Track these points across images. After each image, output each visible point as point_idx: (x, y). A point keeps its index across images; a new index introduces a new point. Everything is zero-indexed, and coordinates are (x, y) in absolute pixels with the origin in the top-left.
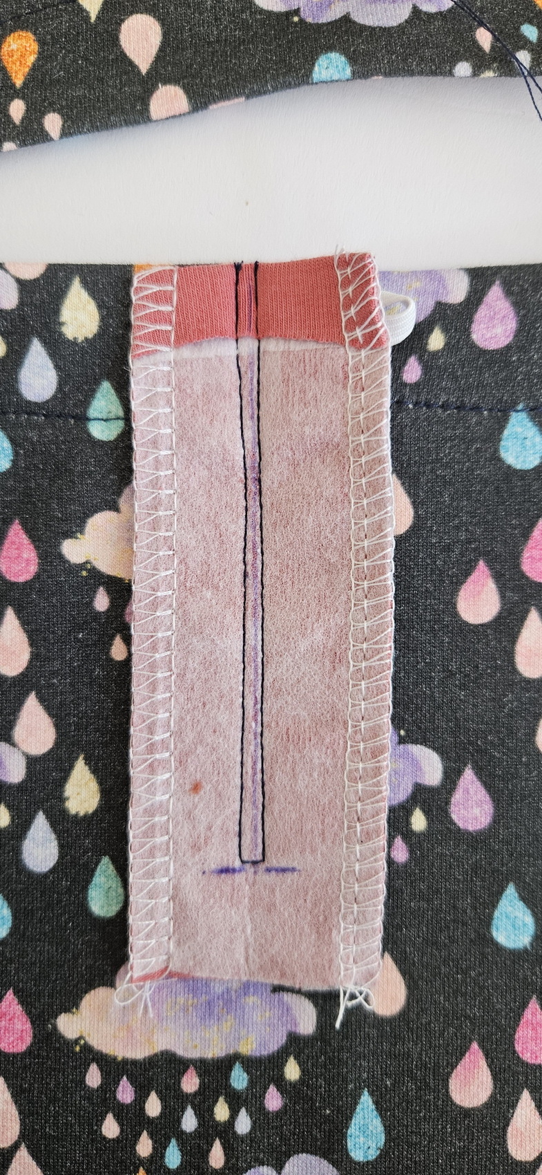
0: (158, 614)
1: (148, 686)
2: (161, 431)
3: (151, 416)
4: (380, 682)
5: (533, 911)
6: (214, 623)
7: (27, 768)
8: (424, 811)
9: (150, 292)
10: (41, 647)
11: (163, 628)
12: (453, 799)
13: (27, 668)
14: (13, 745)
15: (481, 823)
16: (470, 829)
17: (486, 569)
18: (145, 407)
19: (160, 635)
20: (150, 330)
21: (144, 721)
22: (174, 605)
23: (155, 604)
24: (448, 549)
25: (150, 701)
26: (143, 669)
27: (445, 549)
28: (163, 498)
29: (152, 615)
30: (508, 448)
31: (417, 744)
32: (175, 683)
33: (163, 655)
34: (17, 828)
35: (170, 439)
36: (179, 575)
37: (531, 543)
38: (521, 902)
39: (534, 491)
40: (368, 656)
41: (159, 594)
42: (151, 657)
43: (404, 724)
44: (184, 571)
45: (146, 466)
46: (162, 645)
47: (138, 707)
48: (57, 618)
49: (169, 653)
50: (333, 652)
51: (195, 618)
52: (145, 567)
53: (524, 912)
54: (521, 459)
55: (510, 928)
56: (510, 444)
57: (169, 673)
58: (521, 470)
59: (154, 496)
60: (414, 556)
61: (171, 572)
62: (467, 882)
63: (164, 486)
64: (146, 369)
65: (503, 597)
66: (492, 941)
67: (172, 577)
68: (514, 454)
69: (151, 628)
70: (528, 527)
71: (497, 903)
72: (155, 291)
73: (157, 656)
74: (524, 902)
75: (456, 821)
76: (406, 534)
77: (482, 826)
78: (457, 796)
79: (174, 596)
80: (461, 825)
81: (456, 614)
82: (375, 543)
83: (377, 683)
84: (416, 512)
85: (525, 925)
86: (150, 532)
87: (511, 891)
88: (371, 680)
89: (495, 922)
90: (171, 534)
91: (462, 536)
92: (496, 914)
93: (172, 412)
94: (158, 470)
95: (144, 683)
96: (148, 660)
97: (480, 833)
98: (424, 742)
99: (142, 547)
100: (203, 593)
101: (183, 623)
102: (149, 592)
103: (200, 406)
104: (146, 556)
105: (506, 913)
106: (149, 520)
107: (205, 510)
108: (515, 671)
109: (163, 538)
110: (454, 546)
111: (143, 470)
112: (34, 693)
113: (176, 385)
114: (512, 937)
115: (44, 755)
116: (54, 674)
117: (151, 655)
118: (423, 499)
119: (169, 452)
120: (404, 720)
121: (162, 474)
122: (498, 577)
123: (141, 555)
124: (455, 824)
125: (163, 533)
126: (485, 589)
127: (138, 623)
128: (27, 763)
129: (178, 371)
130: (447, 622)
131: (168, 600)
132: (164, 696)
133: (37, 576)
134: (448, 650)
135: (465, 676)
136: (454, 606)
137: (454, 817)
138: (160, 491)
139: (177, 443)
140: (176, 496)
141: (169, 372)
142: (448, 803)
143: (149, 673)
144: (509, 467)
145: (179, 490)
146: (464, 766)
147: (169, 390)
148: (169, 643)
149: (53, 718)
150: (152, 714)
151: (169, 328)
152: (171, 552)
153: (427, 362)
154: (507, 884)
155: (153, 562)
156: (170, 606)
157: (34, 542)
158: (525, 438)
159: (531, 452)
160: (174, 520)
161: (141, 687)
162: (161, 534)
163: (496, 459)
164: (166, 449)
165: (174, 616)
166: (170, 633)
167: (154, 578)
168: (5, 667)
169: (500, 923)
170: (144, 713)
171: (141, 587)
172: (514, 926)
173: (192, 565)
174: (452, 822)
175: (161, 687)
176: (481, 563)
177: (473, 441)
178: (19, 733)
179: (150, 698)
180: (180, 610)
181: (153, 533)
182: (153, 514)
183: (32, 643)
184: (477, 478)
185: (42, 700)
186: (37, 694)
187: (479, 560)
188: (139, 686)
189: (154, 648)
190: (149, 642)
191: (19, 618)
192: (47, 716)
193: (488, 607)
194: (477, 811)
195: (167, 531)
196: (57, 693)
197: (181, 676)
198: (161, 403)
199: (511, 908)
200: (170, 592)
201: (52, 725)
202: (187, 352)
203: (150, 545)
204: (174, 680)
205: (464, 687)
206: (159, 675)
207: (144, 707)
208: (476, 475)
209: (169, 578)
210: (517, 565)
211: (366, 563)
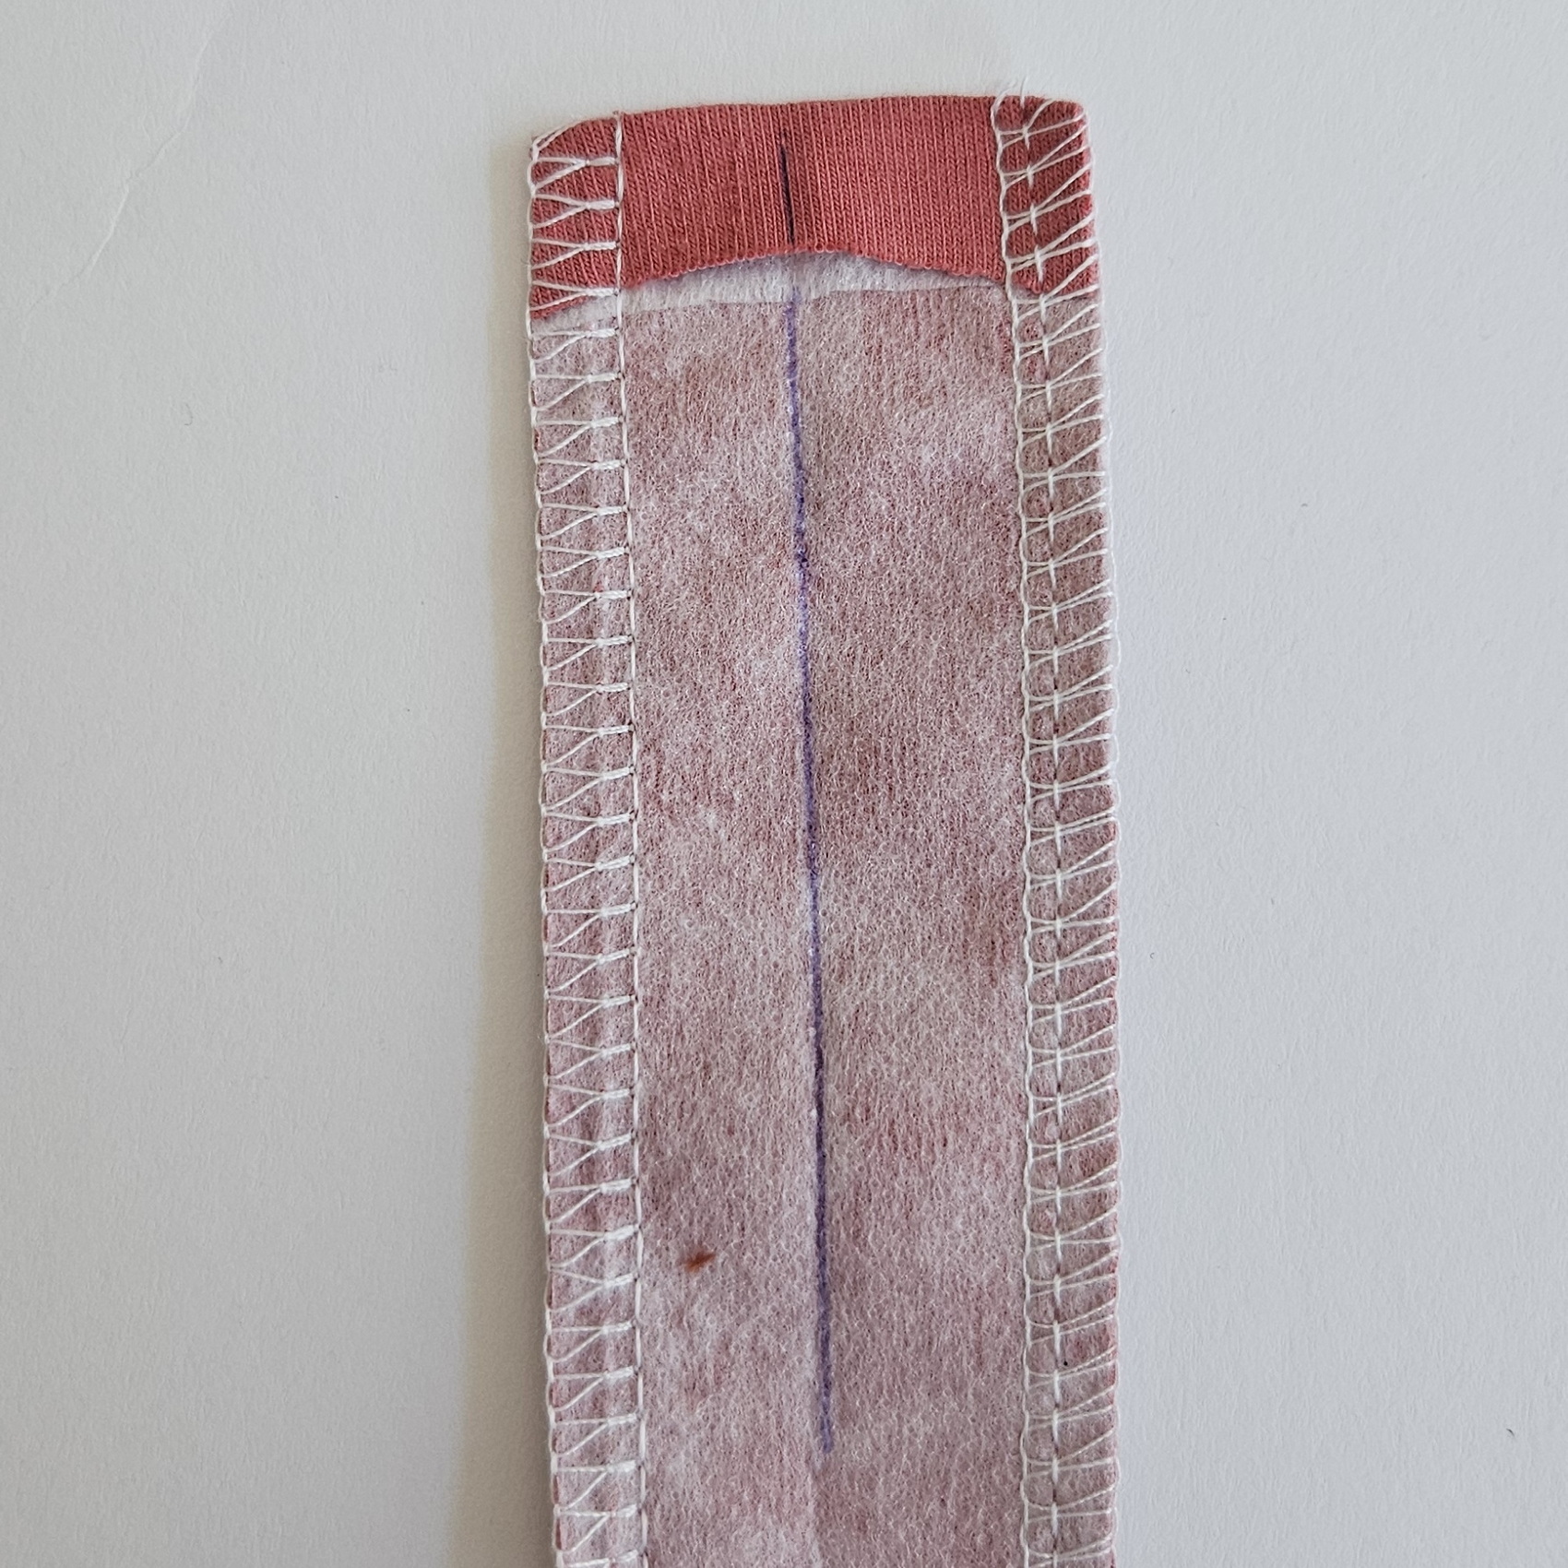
0: (599, 866)
1: (580, 1030)
2: (596, 466)
3: (574, 436)
4: (1097, 1003)
6: (726, 881)
9: (567, 171)
11: (613, 897)
18: (560, 417)
19: (605, 912)
20: (570, 255)
21: (573, 1109)
22: (636, 846)
23: (593, 844)
25: (585, 1061)
26: (568, 992)
28: (605, 608)
29: (586, 868)
32: (640, 1021)
33: (612, 957)
35: (617, 480)
36: (644, 779)
40: (1067, 945)
41: (601, 822)
42: (587, 963)
44: (653, 767)
45: (564, 539)
46: (610, 934)
47: (559, 1077)
49: (625, 953)
50: (988, 940)
51: (684, 872)
52: (568, 763)
57: (626, 999)
59: (584, 604)
61: (625, 771)
63: (606, 581)
64: (563, 338)
67: (628, 784)
69: (585, 899)
72: (577, 168)
73: (601, 959)
79: (635, 824)
82: (1076, 695)
83: (1089, 1005)
86: (576, 685)
88: (1077, 999)
90: (623, 686)
93: (620, 424)
94: (591, 549)
95: (570, 1022)
96: (579, 970)
99: (559, 720)
100: (700, 815)
101: (657, 885)
102: (579, 819)
103: (680, 405)
104: (568, 738)
106: (573, 658)
107: (696, 629)
109: (605, 697)
111: (558, 549)
113: (627, 365)
117: (587, 957)
119: (616, 510)
121: (601, 556)
123: (557, 738)
125: (606, 687)
127: (555, 889)
129: (632, 335)
131: (623, 834)
132: (616, 1050)
138: (597, 595)
139: (634, 489)
140: (632, 602)
141: (613, 342)
143: (581, 1000)
145: (639, 590)
147: (613, 376)
148: (626, 931)
150: (591, 1093)
151: (611, 245)
152: (625, 729)
155: (585, 752)
156: (627, 848)
160: (629, 656)
161: (564, 1031)
162: (601, 689)
164: (609, 504)
165: (636, 869)
166: (627, 908)
167: (588, 787)
170: (573, 1090)
171: (561, 808)
173: (671, 752)
175: (610, 1032)
179: (585, 1054)
180: (649, 855)
181: (585, 687)
182: (583, 645)
188: (559, 1029)
189: (593, 941)
190: (582, 928)
195: (615, 680)
197: (655, 1004)
198: (599, 406)
200: (626, 817)
202: (650, 298)
203: (576, 716)
204: (640, 1014)
206: (606, 1003)
207: (573, 1077)
209: (621, 785)
211: (1056, 743)
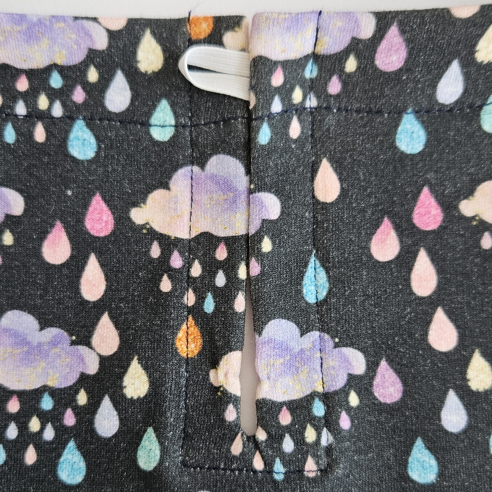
5: (435, 456)
7: (100, 364)
8: (356, 392)
10: (113, 282)
12: (374, 382)
13: (103, 296)
14: (91, 348)
15: (395, 397)
16: (388, 402)
17: (389, 223)
24: (363, 211)
27: (361, 211)
30: (402, 139)
31: (347, 347)
34: (91, 406)
37: (419, 204)
38: (427, 451)
39: (420, 168)
43: (337, 334)
48: (125, 262)
53: (429, 457)
54: (410, 147)
55: (420, 469)
56: (403, 137)
58: (410, 154)
60: (341, 217)
62: (389, 438)
65: (401, 241)
66: (409, 479)
68: (406, 144)
70: (417, 193)
71: (411, 452)
74: (429, 450)
75: (378, 397)
76: (335, 201)
77: (396, 400)
78: (377, 380)
80: (382, 400)
81: (371, 256)
84: (342, 186)
85: (431, 466)
87: (419, 443)
89: (409, 465)
91: (372, 201)
92: (410, 459)
97: (396, 403)
98: (352, 345)
105: (417, 458)
108: (412, 293)
110: (367, 208)
112: (107, 312)
114: (423, 475)
115: (110, 356)
116: (121, 300)
118: (345, 177)
120: (337, 331)
122: (398, 228)
124: (377, 400)
126: (389, 237)
128: (100, 361)
130: (365, 261)
133: (113, 233)
134: (366, 281)
135: (378, 298)
136: (369, 249)
137: (376, 394)
142: (371, 385)
144: (402, 153)
146: (380, 360)
149: (118, 330)
153: (345, 80)
154: (416, 438)
157: (111, 209)
158: (413, 132)
159: (417, 142)
163: (393, 146)
168: (88, 295)
169: (413, 465)
172: (423, 467)
174: (375, 398)
176: (386, 219)
177: (377, 136)
178: (95, 340)
183: (108, 279)
184: (381, 161)
185: (112, 317)
186: (109, 313)
187: (384, 218)
191: (99, 261)
192: (114, 328)
193: (391, 249)
194: (392, 389)
196: (122, 313)
199: (420, 455)
201: (117, 335)
205: (378, 305)
208: (381, 159)
210: (410, 220)
